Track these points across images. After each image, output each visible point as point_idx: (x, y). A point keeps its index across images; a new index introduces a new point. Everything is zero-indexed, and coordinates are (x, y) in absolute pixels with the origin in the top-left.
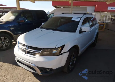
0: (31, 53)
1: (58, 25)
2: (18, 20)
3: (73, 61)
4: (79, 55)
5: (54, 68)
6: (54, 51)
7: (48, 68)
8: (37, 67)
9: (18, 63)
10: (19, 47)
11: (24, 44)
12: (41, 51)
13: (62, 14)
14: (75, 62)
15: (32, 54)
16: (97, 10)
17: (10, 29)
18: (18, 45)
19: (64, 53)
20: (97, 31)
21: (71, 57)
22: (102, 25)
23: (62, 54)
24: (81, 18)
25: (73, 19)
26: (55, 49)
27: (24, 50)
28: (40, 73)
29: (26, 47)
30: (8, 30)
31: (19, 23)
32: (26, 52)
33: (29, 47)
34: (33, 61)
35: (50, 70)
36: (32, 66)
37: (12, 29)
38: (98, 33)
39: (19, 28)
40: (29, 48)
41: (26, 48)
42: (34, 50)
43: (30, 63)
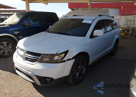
0: (29, 59)
1: (69, 29)
2: (23, 23)
3: (82, 70)
4: (89, 64)
5: (55, 78)
6: (56, 58)
7: (48, 78)
8: (35, 75)
9: (17, 71)
10: (18, 52)
11: (23, 49)
12: (40, 57)
13: (74, 16)
14: (84, 72)
15: (30, 61)
16: (122, 13)
17: (14, 33)
18: (18, 50)
19: (68, 60)
20: (117, 37)
21: (78, 66)
22: (126, 31)
23: (64, 61)
24: (94, 20)
25: (84, 22)
26: (56, 55)
27: (22, 55)
28: (38, 83)
29: (24, 52)
30: (12, 34)
31: (24, 26)
32: (25, 59)
33: (28, 52)
34: (31, 69)
35: (50, 79)
36: (30, 74)
37: (16, 33)
38: (118, 39)
39: (25, 33)
40: (27, 54)
41: (24, 54)
42: (33, 55)
43: (28, 71)
